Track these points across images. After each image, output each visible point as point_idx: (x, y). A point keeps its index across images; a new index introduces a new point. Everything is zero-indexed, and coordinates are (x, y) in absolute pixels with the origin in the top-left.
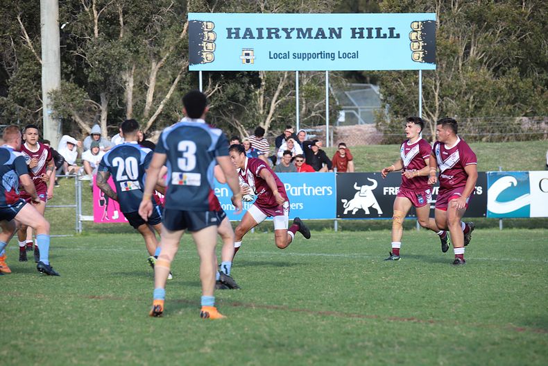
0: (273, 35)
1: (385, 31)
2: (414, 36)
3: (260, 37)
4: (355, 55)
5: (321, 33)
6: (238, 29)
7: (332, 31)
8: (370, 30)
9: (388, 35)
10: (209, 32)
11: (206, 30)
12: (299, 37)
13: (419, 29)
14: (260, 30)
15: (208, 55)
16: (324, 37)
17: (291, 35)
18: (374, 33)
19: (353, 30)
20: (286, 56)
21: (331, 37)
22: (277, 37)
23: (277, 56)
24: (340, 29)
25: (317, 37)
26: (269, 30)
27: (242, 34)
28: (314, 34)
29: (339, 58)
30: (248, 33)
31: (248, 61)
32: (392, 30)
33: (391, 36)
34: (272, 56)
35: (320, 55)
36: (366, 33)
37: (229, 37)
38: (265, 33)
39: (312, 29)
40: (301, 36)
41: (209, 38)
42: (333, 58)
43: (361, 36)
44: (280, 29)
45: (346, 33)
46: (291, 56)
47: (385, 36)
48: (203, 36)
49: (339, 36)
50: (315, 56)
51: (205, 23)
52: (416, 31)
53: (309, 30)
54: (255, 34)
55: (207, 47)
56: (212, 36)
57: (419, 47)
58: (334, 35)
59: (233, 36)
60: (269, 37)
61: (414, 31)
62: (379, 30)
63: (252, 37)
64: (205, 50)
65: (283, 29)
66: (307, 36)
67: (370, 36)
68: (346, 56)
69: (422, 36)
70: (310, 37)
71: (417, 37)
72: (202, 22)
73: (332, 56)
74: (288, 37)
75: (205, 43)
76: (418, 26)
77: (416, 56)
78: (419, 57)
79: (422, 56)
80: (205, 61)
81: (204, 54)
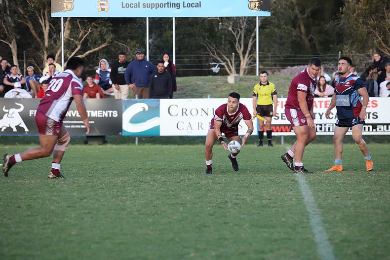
4: (198, 5)
15: (68, 5)
20: (137, 6)
23: (129, 6)
29: (184, 7)
31: (103, 10)
34: (124, 6)
35: (166, 5)
42: (179, 8)
46: (141, 6)
50: (162, 6)
64: (65, 1)
68: (190, 5)
73: (178, 6)
77: (253, 5)
78: (255, 6)
79: (257, 5)
80: (66, 9)
81: (64, 4)
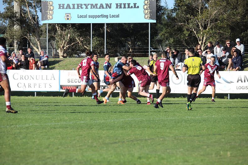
0: (80, 7)
1: (132, 5)
2: (146, 7)
3: (74, 8)
4: (118, 16)
5: (102, 6)
6: (64, 5)
7: (107, 5)
8: (125, 4)
9: (133, 7)
10: (50, 6)
11: (49, 5)
12: (91, 8)
13: (148, 4)
14: (74, 5)
15: (50, 16)
16: (103, 8)
17: (88, 7)
18: (127, 6)
19: (117, 4)
20: (85, 17)
21: (106, 8)
22: (82, 8)
23: (81, 17)
24: (111, 4)
25: (100, 8)
26: (78, 5)
27: (65, 7)
28: (98, 6)
29: (110, 17)
30: (68, 6)
31: (68, 19)
32: (135, 4)
33: (135, 7)
34: (79, 17)
35: (101, 16)
36: (123, 6)
37: (60, 8)
38: (76, 6)
39: (98, 4)
40: (92, 7)
41: (50, 8)
42: (107, 18)
43: (121, 7)
44: (83, 4)
45: (114, 6)
46: (88, 17)
47: (132, 7)
48: (48, 8)
49: (110, 7)
50: (99, 16)
51: (49, 2)
52: (147, 5)
53: (96, 5)
54: (72, 7)
55: (49, 13)
56: (52, 8)
57: (148, 12)
58: (108, 7)
59: (61, 7)
60: (78, 8)
61: (146, 5)
62: (129, 4)
63: (70, 8)
64: (49, 14)
65: (84, 4)
66: (95, 7)
67: (125, 7)
68: (113, 16)
69: (149, 7)
70: (97, 8)
71: (147, 8)
72: (48, 1)
73: (107, 17)
74: (87, 8)
75: (48, 11)
76: (148, 2)
77: (147, 16)
78: (148, 17)
79: (149, 16)
80: (49, 19)
81: (48, 16)
